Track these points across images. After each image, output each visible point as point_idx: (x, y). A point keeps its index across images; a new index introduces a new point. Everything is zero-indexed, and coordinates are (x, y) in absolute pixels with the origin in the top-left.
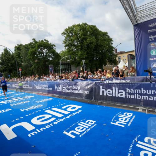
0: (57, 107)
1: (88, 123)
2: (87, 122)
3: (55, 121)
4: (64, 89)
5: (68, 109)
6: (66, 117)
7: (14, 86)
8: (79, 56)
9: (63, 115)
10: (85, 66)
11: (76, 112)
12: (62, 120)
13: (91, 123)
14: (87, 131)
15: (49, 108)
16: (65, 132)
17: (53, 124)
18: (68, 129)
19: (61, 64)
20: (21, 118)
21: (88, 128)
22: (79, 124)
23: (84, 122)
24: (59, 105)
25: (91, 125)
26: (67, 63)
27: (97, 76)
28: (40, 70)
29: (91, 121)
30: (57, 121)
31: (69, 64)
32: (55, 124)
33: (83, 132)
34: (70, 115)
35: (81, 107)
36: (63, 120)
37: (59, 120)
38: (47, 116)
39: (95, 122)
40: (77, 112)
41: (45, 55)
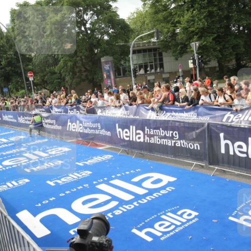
0: (121, 178)
1: (181, 216)
2: (179, 213)
3: (116, 208)
4: (138, 136)
5: (144, 184)
6: (139, 201)
7: (21, 120)
8: (184, 25)
9: (133, 197)
10: (199, 59)
11: (161, 192)
12: (130, 207)
13: (189, 215)
14: (177, 231)
15: (106, 179)
16: (134, 231)
17: (113, 214)
18: (141, 225)
19: (134, 52)
20: (51, 199)
21: (180, 226)
22: (163, 217)
23: (175, 212)
24: (127, 173)
25: (186, 220)
26: (152, 46)
27: (221, 100)
28: (80, 71)
29: (189, 211)
30: (120, 208)
31: (155, 50)
32: (116, 214)
33: (168, 232)
34: (148, 198)
35: (175, 179)
36: (133, 207)
37: (124, 206)
38: (102, 198)
39: (197, 214)
40: (163, 192)
41: (89, 29)
